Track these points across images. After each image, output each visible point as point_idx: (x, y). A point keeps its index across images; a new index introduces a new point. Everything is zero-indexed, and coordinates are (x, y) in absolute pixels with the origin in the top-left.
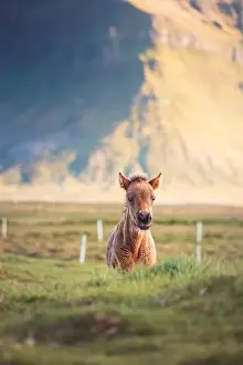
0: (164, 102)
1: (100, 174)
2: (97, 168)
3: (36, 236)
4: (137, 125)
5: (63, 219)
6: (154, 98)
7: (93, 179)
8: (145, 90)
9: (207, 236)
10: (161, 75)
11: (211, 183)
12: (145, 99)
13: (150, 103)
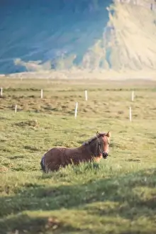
0: (118, 30)
1: (88, 65)
2: (86, 62)
3: (57, 97)
4: (105, 41)
5: (69, 88)
6: (113, 28)
7: (85, 67)
8: (109, 24)
9: (136, 97)
10: (117, 17)
11: (141, 69)
12: (109, 29)
13: (112, 30)
